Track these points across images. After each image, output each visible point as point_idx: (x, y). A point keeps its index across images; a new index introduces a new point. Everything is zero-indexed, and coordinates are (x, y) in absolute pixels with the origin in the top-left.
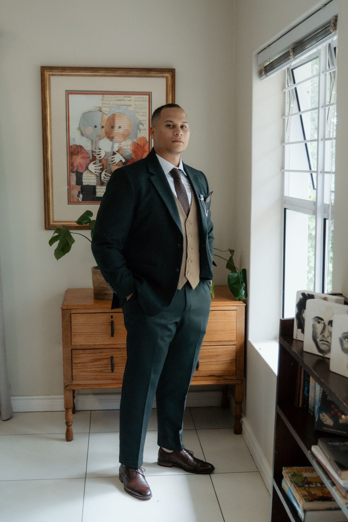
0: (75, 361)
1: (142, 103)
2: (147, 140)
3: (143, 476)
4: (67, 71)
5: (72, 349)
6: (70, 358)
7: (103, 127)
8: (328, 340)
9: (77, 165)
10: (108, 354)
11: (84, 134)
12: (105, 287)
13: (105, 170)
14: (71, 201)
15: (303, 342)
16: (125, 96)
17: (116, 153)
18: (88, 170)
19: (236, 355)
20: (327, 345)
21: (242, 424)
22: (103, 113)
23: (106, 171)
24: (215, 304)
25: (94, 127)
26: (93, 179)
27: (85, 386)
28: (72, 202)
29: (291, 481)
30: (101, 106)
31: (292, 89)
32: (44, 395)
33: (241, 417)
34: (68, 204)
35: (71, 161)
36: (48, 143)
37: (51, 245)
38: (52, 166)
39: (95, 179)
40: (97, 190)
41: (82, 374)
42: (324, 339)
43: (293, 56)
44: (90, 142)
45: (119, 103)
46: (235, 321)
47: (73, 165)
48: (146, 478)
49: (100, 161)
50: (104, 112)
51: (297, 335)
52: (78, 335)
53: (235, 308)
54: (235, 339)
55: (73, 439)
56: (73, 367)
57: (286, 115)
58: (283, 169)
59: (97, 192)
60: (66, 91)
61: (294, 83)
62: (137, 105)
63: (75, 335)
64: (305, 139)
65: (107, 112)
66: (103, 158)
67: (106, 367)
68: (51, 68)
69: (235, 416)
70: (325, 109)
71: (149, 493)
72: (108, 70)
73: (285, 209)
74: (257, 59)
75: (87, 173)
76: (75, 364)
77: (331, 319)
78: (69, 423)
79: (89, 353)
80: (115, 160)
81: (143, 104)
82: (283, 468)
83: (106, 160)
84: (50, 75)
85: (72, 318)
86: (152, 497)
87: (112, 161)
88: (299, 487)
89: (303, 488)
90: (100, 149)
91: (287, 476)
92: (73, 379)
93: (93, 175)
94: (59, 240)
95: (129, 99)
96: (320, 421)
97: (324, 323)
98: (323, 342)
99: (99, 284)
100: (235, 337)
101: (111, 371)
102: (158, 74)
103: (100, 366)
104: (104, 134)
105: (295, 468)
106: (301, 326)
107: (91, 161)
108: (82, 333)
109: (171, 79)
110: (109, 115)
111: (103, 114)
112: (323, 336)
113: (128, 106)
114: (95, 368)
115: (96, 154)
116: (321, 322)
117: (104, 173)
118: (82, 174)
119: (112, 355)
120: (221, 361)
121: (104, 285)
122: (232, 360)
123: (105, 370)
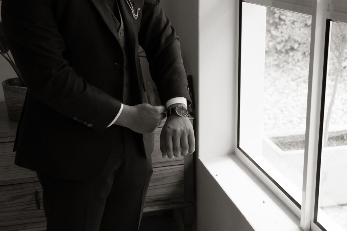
19: (184, 175)
67: (31, 204)
73: (241, 2)
79: (7, 190)
99: (13, 104)
101: (36, 208)
103: (22, 204)
114: (16, 206)
119: (36, 190)
120: (167, 184)
121: (19, 104)
122: (180, 181)
123: (29, 207)
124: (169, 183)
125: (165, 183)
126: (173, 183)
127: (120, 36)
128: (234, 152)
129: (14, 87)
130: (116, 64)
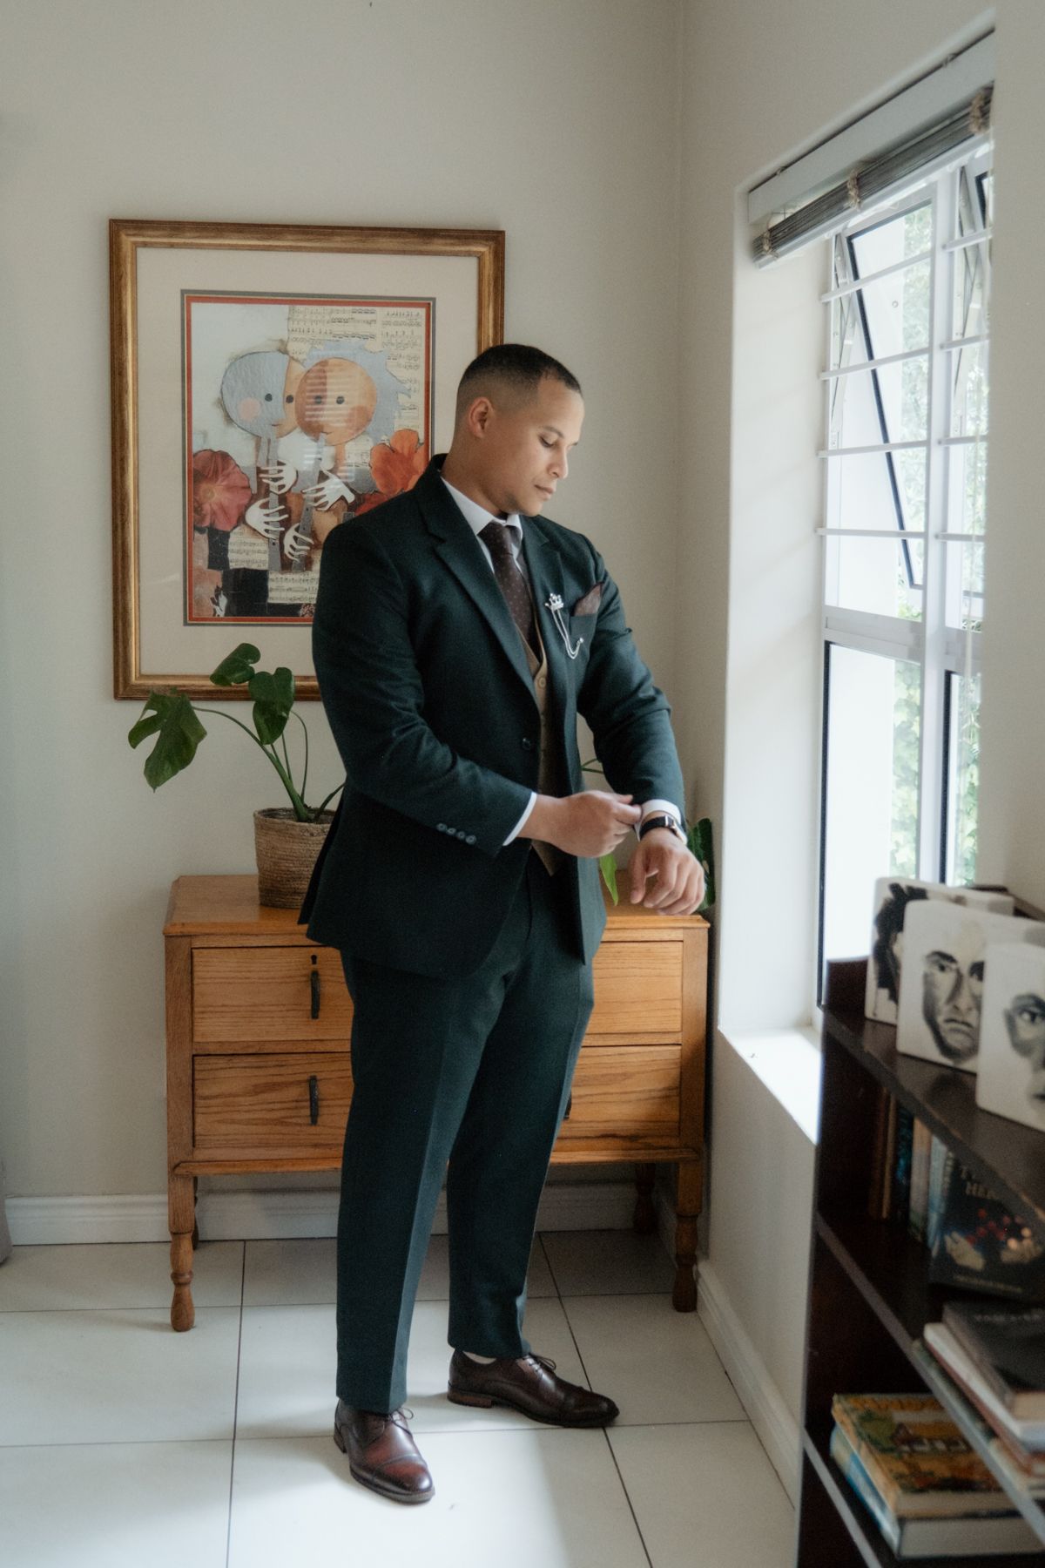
0: (199, 1092)
1: (408, 330)
2: (419, 439)
3: (408, 1432)
4: (188, 234)
5: (194, 1056)
6: (187, 1080)
7: (290, 399)
8: (972, 1019)
9: (212, 509)
10: (301, 1069)
11: (234, 419)
12: (294, 869)
13: (297, 525)
14: (192, 616)
15: (894, 1027)
16: (357, 308)
17: (330, 474)
18: (243, 526)
19: (681, 1073)
20: (968, 1035)
21: (697, 1281)
22: (292, 358)
23: (297, 530)
24: (621, 922)
25: (263, 400)
26: (259, 552)
27: (234, 1166)
28: (197, 619)
29: (859, 1434)
30: (285, 339)
31: (848, 295)
32: (104, 1194)
33: (693, 1260)
34: (186, 624)
35: (195, 499)
36: (128, 443)
37: (134, 746)
38: (137, 513)
39: (265, 552)
40: (271, 585)
41: (223, 1128)
42: (959, 1018)
43: (858, 200)
44: (252, 444)
45: (338, 328)
46: (679, 973)
47: (202, 510)
48: (415, 1439)
49: (283, 499)
50: (295, 356)
51: (876, 1007)
52: (212, 1012)
53: (678, 935)
54: (677, 1027)
55: (192, 1322)
56: (197, 1110)
57: (831, 369)
58: (821, 527)
59: (272, 589)
60: (183, 292)
61: (856, 276)
62: (393, 336)
63: (203, 1012)
64: (886, 439)
65: (304, 356)
66: (290, 490)
67: (296, 1108)
68: (139, 225)
69: (677, 1256)
70: (949, 353)
71: (425, 1484)
72: (307, 234)
73: (827, 644)
74: (748, 207)
75: (241, 534)
76: (205, 1098)
77: (979, 959)
78: (183, 1275)
79: (245, 1067)
80: (325, 496)
81: (410, 333)
82: (835, 1398)
83: (300, 496)
84: (136, 245)
85: (195, 963)
86: (433, 1494)
87: (316, 500)
88: (884, 1451)
89: (896, 1454)
90: (280, 464)
91: (848, 1421)
92: (197, 1143)
93: (261, 541)
94: (158, 733)
95: (369, 317)
96: (946, 1258)
97: (958, 972)
98: (954, 1025)
99: (274, 863)
100: (679, 1022)
101: (309, 1120)
102: (452, 244)
103: (278, 1106)
104: (293, 417)
105: (867, 1397)
106: (890, 979)
107: (253, 499)
108: (223, 1006)
109: (492, 260)
110: (310, 364)
111: (289, 362)
112: (956, 1008)
113: (366, 338)
114: (262, 1110)
115: (268, 479)
116: (948, 966)
117: (291, 533)
118: (226, 535)
119: (312, 1074)
120: (635, 1092)
121: (291, 865)
122: (669, 1089)
123: (291, 1117)
124: (640, 1092)
125: (629, 1089)
126: (650, 1091)
127: (538, 688)
128: (811, 1020)
129: (284, 823)
130: (524, 740)
